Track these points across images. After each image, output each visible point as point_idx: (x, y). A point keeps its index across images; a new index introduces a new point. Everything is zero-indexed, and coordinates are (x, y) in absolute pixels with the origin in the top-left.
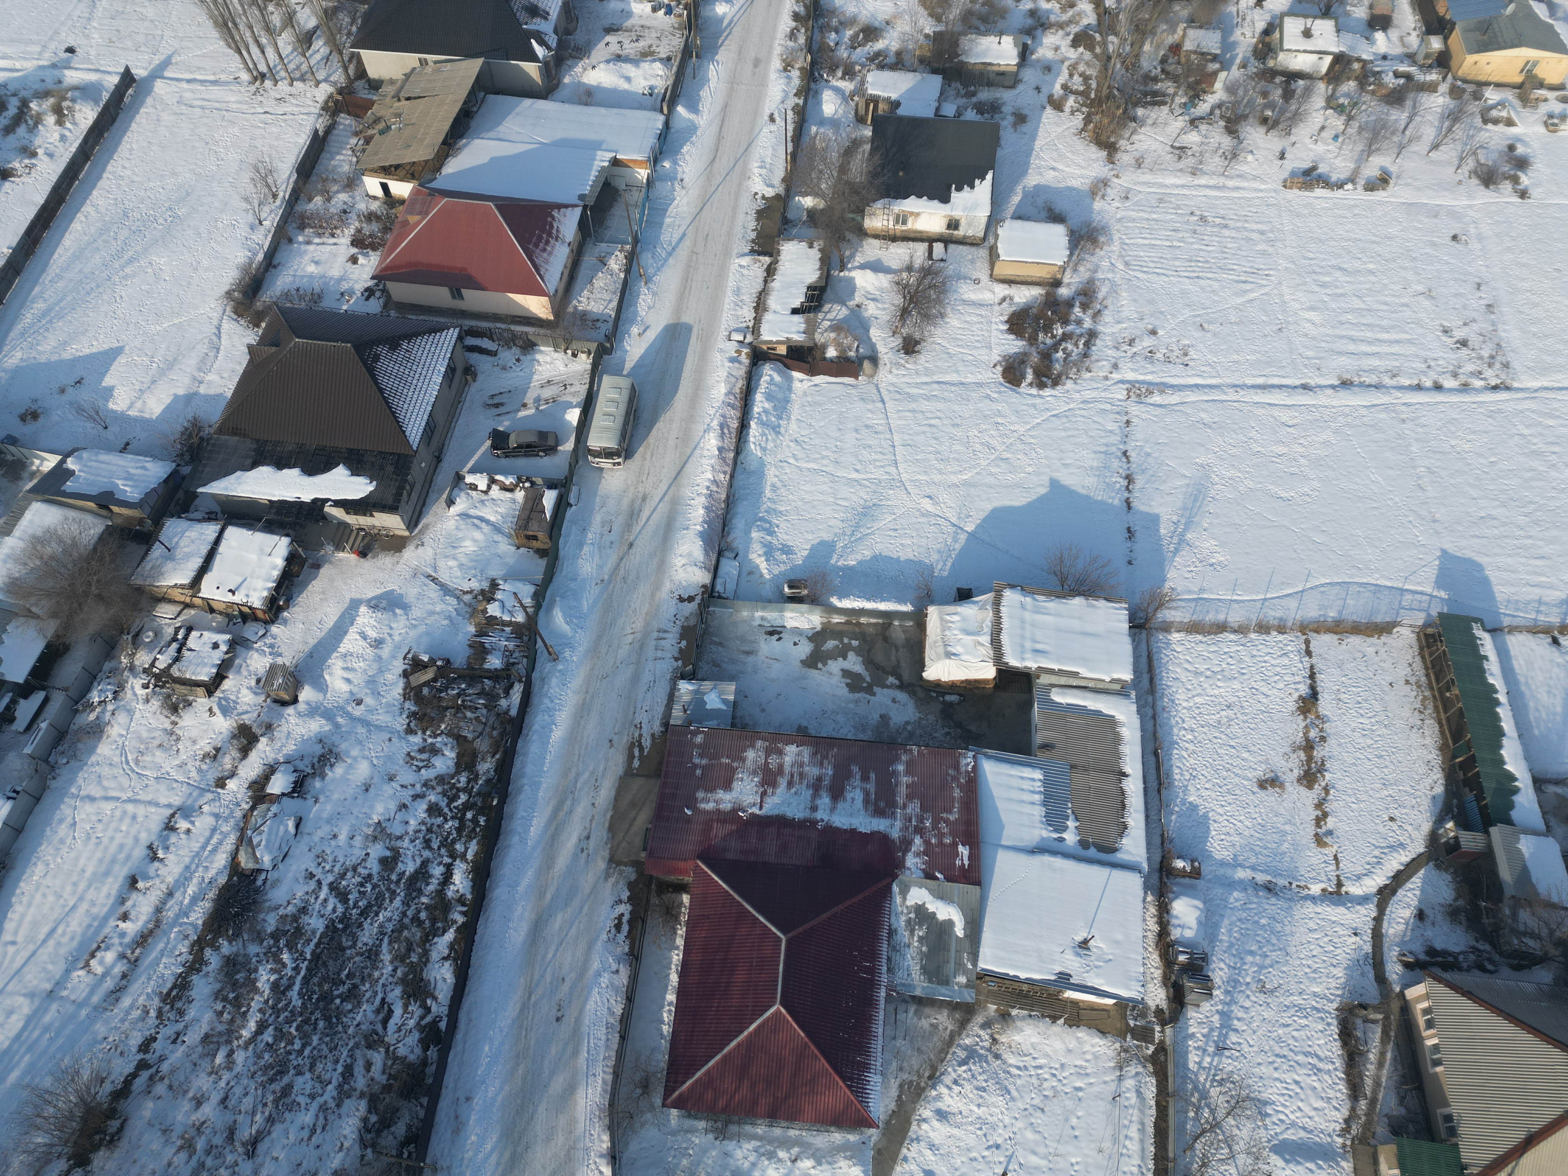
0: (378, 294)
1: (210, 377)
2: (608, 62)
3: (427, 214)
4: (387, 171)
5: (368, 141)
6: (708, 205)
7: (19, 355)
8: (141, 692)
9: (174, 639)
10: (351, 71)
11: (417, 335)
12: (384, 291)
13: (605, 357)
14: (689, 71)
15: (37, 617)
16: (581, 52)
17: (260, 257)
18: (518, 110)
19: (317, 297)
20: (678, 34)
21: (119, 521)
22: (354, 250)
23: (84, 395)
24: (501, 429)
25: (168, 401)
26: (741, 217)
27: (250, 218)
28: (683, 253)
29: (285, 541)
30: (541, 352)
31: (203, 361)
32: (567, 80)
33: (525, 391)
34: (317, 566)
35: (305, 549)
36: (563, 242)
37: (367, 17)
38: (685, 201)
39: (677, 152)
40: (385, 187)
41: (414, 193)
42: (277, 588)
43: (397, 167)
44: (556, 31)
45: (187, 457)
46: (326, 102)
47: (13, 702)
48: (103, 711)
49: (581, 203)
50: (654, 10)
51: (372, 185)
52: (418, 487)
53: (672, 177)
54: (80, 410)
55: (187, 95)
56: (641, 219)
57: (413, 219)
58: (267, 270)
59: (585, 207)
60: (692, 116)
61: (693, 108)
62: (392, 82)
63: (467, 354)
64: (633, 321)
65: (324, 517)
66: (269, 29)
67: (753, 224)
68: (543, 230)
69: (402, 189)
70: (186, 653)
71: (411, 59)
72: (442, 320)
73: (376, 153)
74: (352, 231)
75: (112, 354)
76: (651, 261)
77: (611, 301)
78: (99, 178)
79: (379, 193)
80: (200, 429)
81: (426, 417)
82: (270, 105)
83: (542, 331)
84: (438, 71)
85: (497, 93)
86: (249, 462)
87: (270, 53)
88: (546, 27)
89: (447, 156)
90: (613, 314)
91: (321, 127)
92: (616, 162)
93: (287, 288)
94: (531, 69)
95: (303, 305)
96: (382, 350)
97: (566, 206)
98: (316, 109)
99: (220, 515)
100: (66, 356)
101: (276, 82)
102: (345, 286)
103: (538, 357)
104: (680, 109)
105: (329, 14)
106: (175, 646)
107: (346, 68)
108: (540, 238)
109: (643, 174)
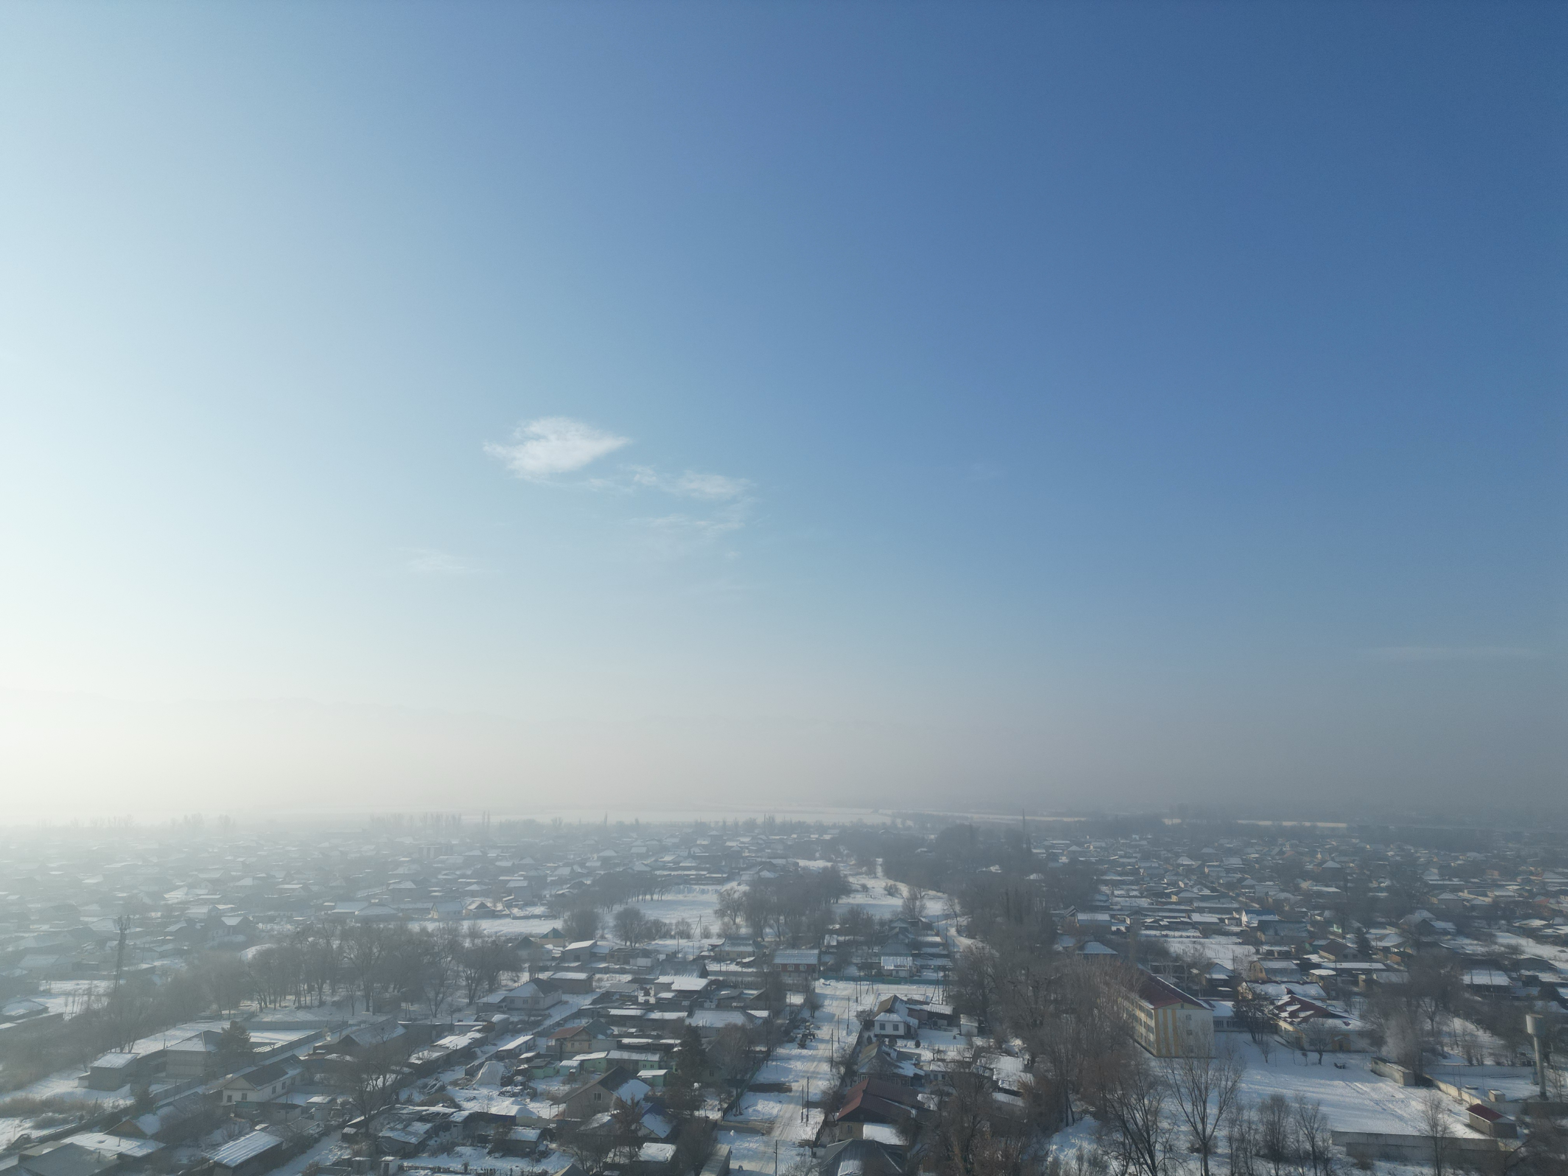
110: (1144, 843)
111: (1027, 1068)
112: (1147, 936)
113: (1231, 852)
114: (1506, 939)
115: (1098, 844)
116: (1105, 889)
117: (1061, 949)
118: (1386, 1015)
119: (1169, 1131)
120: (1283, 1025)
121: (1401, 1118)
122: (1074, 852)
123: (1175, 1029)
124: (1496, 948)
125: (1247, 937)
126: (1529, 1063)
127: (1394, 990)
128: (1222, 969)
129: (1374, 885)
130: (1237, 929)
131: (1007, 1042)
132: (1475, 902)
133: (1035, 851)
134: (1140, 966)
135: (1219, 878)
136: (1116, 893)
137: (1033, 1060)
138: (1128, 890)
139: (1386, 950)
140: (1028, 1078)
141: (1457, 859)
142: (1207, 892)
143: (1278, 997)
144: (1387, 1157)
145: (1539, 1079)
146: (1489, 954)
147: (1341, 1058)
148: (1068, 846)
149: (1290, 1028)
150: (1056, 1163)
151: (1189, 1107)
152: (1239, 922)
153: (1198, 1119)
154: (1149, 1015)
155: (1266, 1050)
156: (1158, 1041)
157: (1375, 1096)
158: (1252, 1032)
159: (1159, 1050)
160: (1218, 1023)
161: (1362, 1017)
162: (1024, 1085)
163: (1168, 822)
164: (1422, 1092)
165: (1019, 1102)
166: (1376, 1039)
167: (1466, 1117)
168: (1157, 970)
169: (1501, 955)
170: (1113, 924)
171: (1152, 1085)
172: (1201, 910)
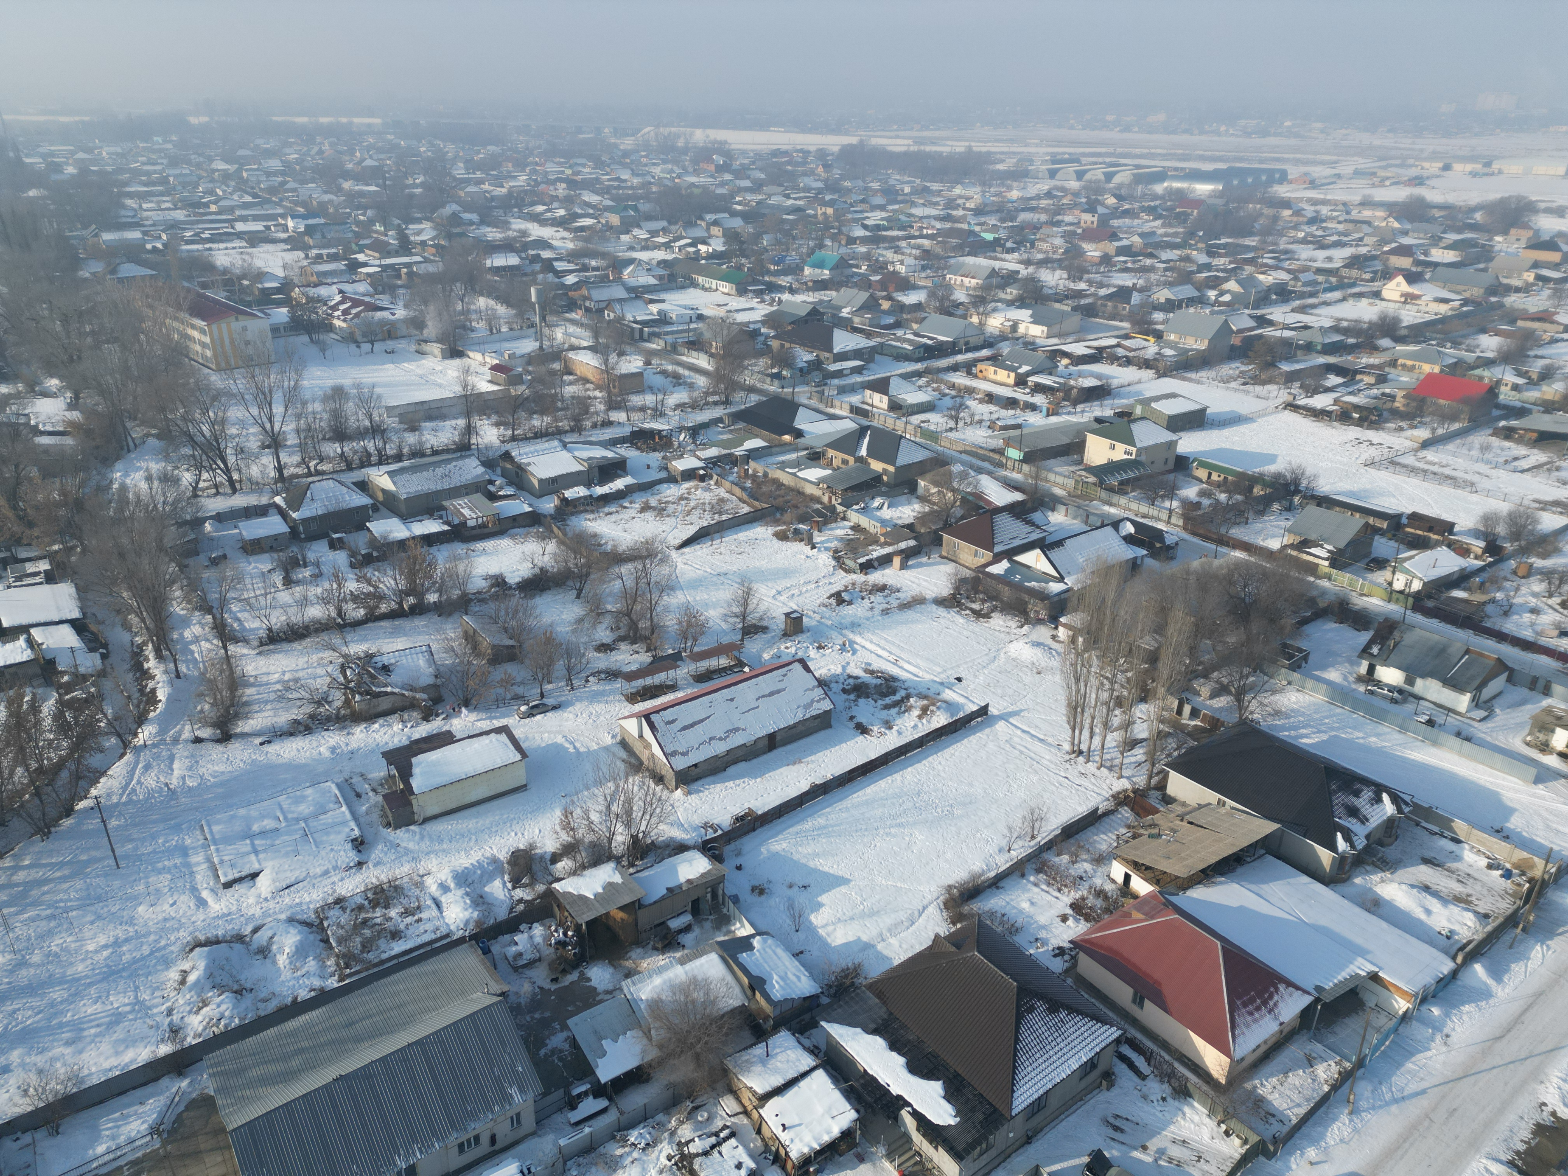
0: (1067, 957)
1: (893, 941)
2: (1413, 886)
3: (1152, 918)
4: (1137, 866)
5: (1134, 837)
6: (1472, 1079)
7: (784, 845)
8: (663, 1160)
9: (716, 1134)
10: (1154, 781)
11: (1079, 1012)
12: (1074, 958)
13: (1262, 1158)
14: (1507, 938)
15: (650, 1039)
16: (1387, 865)
17: (992, 874)
18: (1291, 880)
19: (1015, 930)
20: (1509, 899)
21: (753, 1006)
22: (1069, 911)
23: (801, 898)
24: (1107, 1154)
25: (851, 939)
26: (1511, 1117)
27: (1004, 843)
28: (1414, 1109)
29: (853, 1115)
30: (1193, 1107)
31: (896, 925)
32: (1358, 881)
33: (1154, 1133)
34: (861, 1159)
35: (863, 1135)
36: (1276, 1018)
37: (1191, 751)
38: (1441, 1058)
39: (1455, 1006)
40: (1127, 877)
41: (1150, 895)
42: (818, 1153)
43: (1148, 868)
44: (1368, 837)
45: (833, 991)
46: (1119, 793)
47: (586, 1094)
48: (629, 1154)
49: (1316, 994)
50: (1490, 867)
51: (1118, 871)
52: (993, 1153)
53: (1437, 1027)
54: (791, 906)
55: (1016, 739)
56: (1377, 1048)
57: (1137, 915)
58: (990, 886)
59: (1317, 1000)
60: (1490, 982)
61: (1497, 974)
62: (1184, 804)
63: (1116, 1061)
64: (1315, 1141)
65: (896, 1118)
66: (1106, 725)
67: (1526, 1135)
68: (1260, 995)
69: (1141, 886)
70: (715, 1153)
71: (1211, 796)
72: (1111, 1014)
73: (1136, 849)
74: (1077, 896)
75: (840, 881)
76: (1367, 1094)
77: (1298, 1105)
78: (919, 761)
79: (1120, 879)
80: (857, 975)
81: (1041, 1092)
82: (1072, 773)
83: (1205, 1087)
84: (1232, 815)
85: (1279, 858)
86: (872, 1026)
87: (1097, 741)
88: (1360, 831)
89: (1199, 883)
90: (1294, 1120)
91: (1103, 807)
92: (1374, 977)
93: (996, 908)
94: (1325, 856)
95: (999, 929)
96: (1041, 1006)
97: (1298, 988)
98: (1107, 794)
99: (821, 1055)
100: (811, 864)
101: (1088, 761)
102: (1043, 934)
103: (1186, 1109)
104: (1478, 968)
105: (1161, 735)
106: (713, 1140)
107: (1150, 777)
108: (1252, 1001)
109: (1402, 1005)
110: (169, 146)
111: (71, 406)
112: (188, 251)
113: (269, 154)
114: (518, 225)
115: (112, 149)
116: (129, 202)
117: (88, 275)
118: (426, 303)
119: (239, 436)
120: (337, 323)
121: (440, 386)
122: (82, 160)
123: (232, 342)
124: (510, 233)
125: (295, 243)
126: (532, 326)
127: (432, 279)
128: (273, 277)
129: (410, 181)
130: (284, 236)
131: (40, 383)
132: (495, 193)
133: (27, 160)
134: (186, 284)
135: (259, 182)
136: (145, 206)
137: (77, 397)
138: (158, 202)
139: (423, 243)
140: (75, 415)
141: (478, 152)
142: (248, 199)
143: (330, 298)
144: (430, 418)
145: (539, 337)
146: (505, 239)
147: (390, 344)
148: (73, 153)
149: (344, 325)
150: (123, 488)
151: (255, 411)
152: (285, 229)
153: (265, 420)
154: (202, 331)
155: (323, 348)
156: (215, 355)
157: (419, 372)
158: (309, 334)
159: (218, 364)
160: (275, 330)
161: (406, 306)
162: (71, 423)
163: (194, 120)
164: (457, 362)
165: (69, 441)
166: (418, 323)
167: (488, 374)
168: (204, 286)
169: (515, 238)
170: (146, 242)
171: (215, 398)
172: (244, 219)
